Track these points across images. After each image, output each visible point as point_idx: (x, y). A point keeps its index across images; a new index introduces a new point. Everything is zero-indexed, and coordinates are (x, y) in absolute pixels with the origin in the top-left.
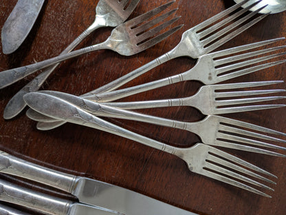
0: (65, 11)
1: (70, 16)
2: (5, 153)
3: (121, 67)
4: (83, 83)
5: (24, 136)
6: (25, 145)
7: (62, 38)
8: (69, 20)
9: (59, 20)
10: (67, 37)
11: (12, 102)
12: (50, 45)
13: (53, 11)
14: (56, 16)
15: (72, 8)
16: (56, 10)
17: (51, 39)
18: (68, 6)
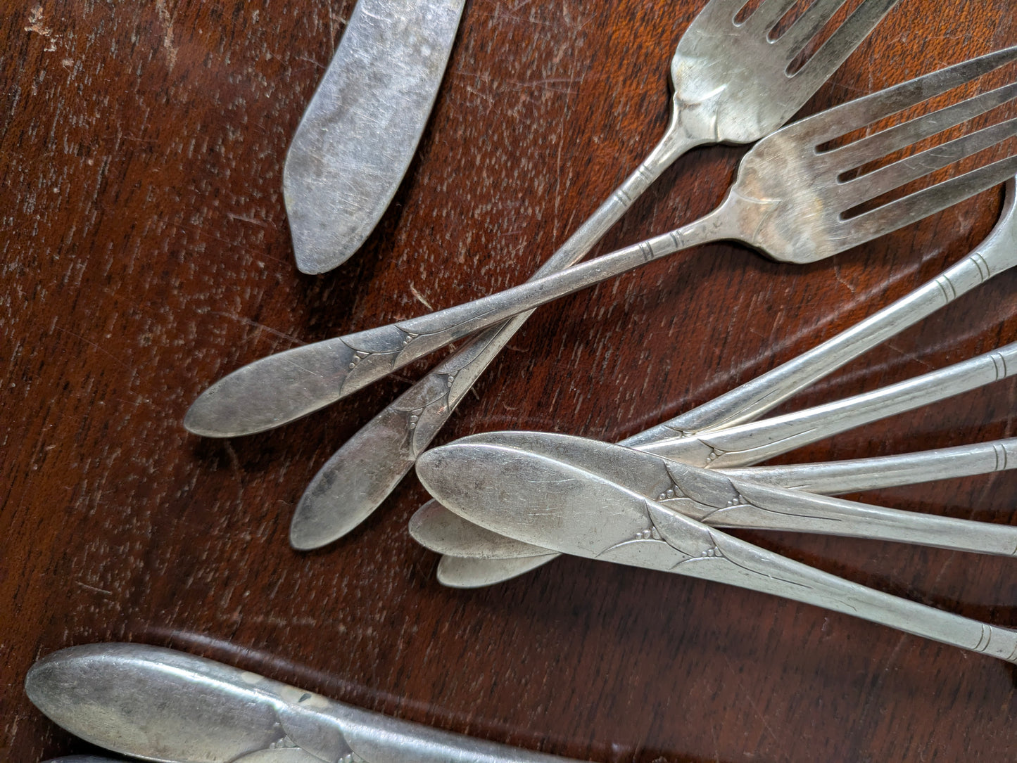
0: (537, 75)
1: (558, 97)
2: (315, 700)
3: (771, 310)
4: (619, 379)
5: (380, 617)
6: (385, 654)
7: (530, 192)
8: (553, 112)
9: (514, 113)
10: (550, 189)
11: (330, 478)
12: (479, 225)
13: (486, 77)
14: (499, 98)
15: (564, 65)
16: (500, 71)
17: (485, 198)
18: (550, 54)
